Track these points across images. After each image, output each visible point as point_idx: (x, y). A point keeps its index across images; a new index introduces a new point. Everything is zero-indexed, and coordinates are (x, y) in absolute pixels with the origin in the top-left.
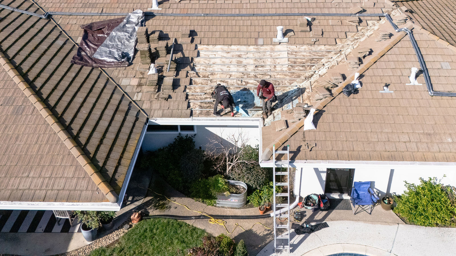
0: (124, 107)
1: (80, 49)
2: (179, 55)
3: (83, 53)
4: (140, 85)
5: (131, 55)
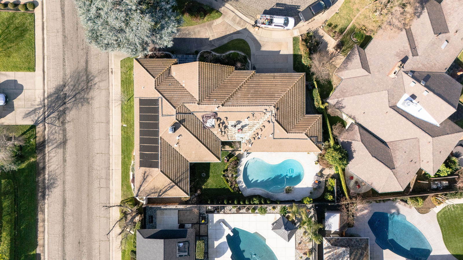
0: (216, 140)
1: (203, 124)
2: (224, 125)
4: (218, 133)
5: (214, 125)
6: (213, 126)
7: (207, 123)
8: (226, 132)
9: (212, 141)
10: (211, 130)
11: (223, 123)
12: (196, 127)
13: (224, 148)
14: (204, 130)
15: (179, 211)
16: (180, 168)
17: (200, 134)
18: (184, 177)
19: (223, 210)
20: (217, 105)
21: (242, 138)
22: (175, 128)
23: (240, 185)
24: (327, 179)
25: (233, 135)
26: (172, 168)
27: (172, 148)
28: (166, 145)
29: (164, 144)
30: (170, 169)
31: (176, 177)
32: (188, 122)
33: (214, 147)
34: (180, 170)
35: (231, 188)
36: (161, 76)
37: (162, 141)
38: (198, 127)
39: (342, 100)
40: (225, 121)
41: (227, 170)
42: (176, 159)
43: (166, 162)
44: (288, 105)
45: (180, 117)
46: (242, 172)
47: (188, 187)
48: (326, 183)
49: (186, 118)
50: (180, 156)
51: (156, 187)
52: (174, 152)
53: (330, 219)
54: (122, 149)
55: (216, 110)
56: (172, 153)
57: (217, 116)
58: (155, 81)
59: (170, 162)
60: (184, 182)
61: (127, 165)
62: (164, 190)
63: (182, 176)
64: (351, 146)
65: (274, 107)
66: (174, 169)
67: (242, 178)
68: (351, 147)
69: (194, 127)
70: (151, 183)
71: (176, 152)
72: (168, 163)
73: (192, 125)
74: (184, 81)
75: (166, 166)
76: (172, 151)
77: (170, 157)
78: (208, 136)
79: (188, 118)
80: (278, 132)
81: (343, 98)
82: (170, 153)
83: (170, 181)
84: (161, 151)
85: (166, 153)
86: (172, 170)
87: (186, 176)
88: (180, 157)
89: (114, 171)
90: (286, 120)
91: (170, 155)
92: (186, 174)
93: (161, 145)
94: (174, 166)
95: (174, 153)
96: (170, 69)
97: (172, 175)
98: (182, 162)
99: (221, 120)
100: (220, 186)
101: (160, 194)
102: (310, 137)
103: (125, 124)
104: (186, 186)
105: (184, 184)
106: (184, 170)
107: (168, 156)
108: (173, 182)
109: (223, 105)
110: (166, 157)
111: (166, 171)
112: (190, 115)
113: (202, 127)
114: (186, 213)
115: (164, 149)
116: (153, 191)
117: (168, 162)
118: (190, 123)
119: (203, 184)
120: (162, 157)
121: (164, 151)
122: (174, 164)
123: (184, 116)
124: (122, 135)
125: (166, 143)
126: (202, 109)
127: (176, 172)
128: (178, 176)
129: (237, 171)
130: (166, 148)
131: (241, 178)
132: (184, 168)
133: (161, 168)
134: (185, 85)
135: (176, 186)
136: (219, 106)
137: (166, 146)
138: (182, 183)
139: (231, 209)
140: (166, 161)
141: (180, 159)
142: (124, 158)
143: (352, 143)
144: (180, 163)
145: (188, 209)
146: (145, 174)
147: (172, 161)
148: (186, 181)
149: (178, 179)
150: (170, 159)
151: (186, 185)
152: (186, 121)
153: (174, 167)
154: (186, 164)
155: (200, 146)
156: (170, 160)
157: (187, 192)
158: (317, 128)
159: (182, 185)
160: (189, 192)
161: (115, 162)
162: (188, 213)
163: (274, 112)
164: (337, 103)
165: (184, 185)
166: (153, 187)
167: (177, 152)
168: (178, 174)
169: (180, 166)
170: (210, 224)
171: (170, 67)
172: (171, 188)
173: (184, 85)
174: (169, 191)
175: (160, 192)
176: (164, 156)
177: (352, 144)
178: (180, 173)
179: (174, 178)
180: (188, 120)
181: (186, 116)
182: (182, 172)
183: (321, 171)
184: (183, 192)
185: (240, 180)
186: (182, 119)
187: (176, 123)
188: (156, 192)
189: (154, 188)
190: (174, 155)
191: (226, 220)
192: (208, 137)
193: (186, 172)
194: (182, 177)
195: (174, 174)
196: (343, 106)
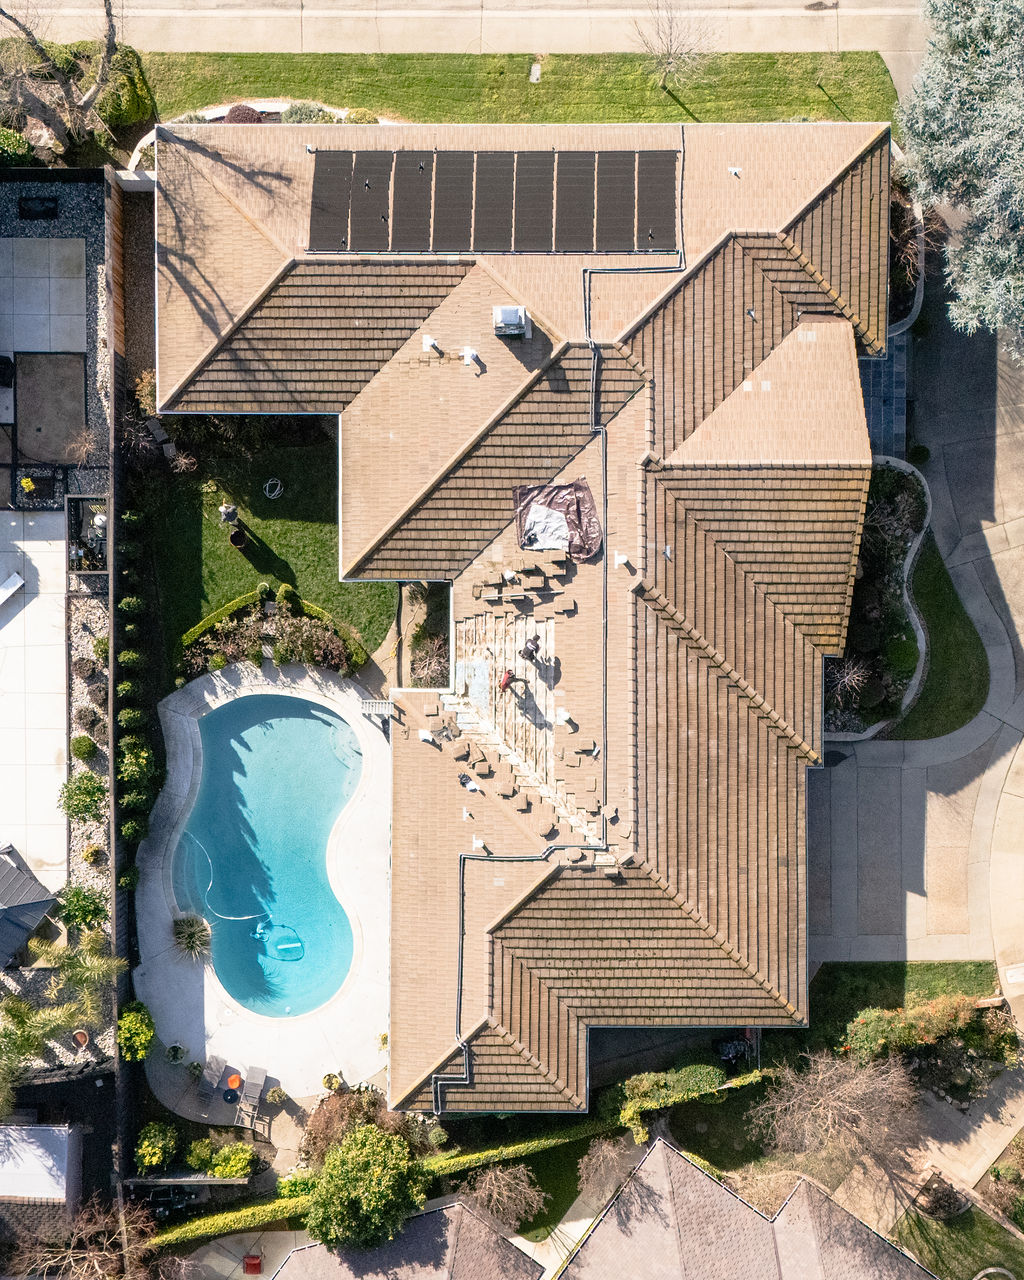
0: (459, 555)
1: (542, 488)
2: (537, 600)
3: (536, 492)
4: (493, 564)
5: (536, 546)
6: (532, 541)
7: (544, 510)
8: (498, 610)
9: (451, 535)
10: (511, 532)
11: (546, 594)
12: (528, 452)
13: (413, 597)
14: (510, 494)
15: (84, 356)
16: (309, 366)
17: (487, 473)
18: (264, 386)
19: (84, 588)
20: (638, 564)
21: (465, 694)
22: (519, 337)
23: (219, 680)
24: (248, 1135)
25: (484, 646)
26: (307, 324)
27: (417, 323)
28: (432, 291)
29: (438, 281)
30: (302, 313)
31: (261, 345)
32: (553, 408)
33: (419, 545)
34: (299, 366)
35: (203, 634)
36: (794, 266)
37: (451, 270)
38: (528, 463)
39: (663, 1217)
40: (558, 604)
41: (297, 611)
42: (356, 344)
43: (340, 291)
44: (639, 934)
45: (579, 368)
46: (286, 692)
47: (211, 407)
48: (226, 1128)
49: (575, 397)
50: (374, 365)
51: (212, 236)
52: (397, 334)
53: (40, 1152)
54: (410, 57)
55: (617, 557)
56: (391, 323)
57: (586, 561)
58: (769, 236)
59: (341, 313)
60: (236, 386)
61: (328, 84)
62: (193, 278)
63: (269, 376)
64: (424, 1264)
65: (630, 863)
66: (304, 334)
67: (258, 691)
68: (417, 1266)
69: (525, 441)
70: (230, 212)
71: (392, 344)
72: (335, 302)
73: (539, 430)
74: (766, 386)
75: (321, 291)
76: (401, 323)
77: (368, 313)
78: (479, 514)
79: (572, 408)
80: (499, 882)
81: (672, 1221)
82: (387, 313)
83: (241, 314)
84: (398, 264)
85: (386, 291)
86: (298, 324)
87: (269, 397)
88: (365, 366)
89: (297, 13)
90: (560, 924)
91: (377, 313)
92: (277, 397)
93: (430, 264)
94: (323, 334)
95: (388, 334)
96: (830, 313)
97: (271, 324)
98: (342, 376)
99: (564, 580)
100: (211, 573)
101: (173, 259)
102: (468, 1051)
103: (543, 74)
104: (213, 397)
105: (227, 386)
106: (301, 386)
107: (371, 302)
108: (238, 329)
109: (640, 591)
110: (368, 291)
111: (293, 291)
112: (590, 418)
113: (524, 482)
114: (73, 396)
115: (410, 281)
116: (190, 222)
117: (344, 302)
118: (546, 419)
119: (223, 485)
120: (368, 270)
121: (399, 281)
122: (332, 334)
123: (581, 386)
124: (485, 56)
125: (442, 291)
126: (622, 480)
127: (291, 344)
128: (268, 355)
129: (290, 663)
130: (414, 291)
131: (254, 683)
132: (309, 386)
133: (308, 264)
134: (747, 395)
135: (215, 342)
136: (633, 571)
137: (423, 292)
138: (232, 376)
139: (91, 633)
140: (349, 292)
141: (356, 366)
142: (362, 70)
143: (437, 1266)
144: (337, 366)
145: (92, 404)
146: (278, 176)
147: (345, 323)
148: (241, 397)
149: (250, 355)
150: (360, 313)
151: (222, 397)
152: (557, 397)
153: (313, 334)
154: (333, 397)
155: (423, 469)
156: (350, 313)
157: (185, 398)
158: (517, 1088)
159: (222, 376)
160: (180, 410)
161: (339, 19)
162: (70, 406)
163: (601, 859)
164: (648, 1189)
165: (218, 386)
166: (207, 221)
167: (395, 350)
168: (278, 355)
169: (319, 366)
170: (13, 521)
171: (841, 315)
172: (202, 313)
173: (747, 386)
174: (189, 306)
175: (184, 258)
176: (373, 281)
177: (430, 1268)
178: (283, 366)
179: (258, 334)
180: (563, 408)
181: (585, 397)
182: (288, 376)
183: (288, 1105)
184: (182, 380)
185: (245, 682)
186: (569, 375)
187: (549, 346)
188: (183, 239)
189: (205, 228)
190: (377, 334)
191: (33, 608)
192: (470, 514)
193: (287, 397)
194: (259, 376)
195: (276, 334)
196: (633, 1223)
